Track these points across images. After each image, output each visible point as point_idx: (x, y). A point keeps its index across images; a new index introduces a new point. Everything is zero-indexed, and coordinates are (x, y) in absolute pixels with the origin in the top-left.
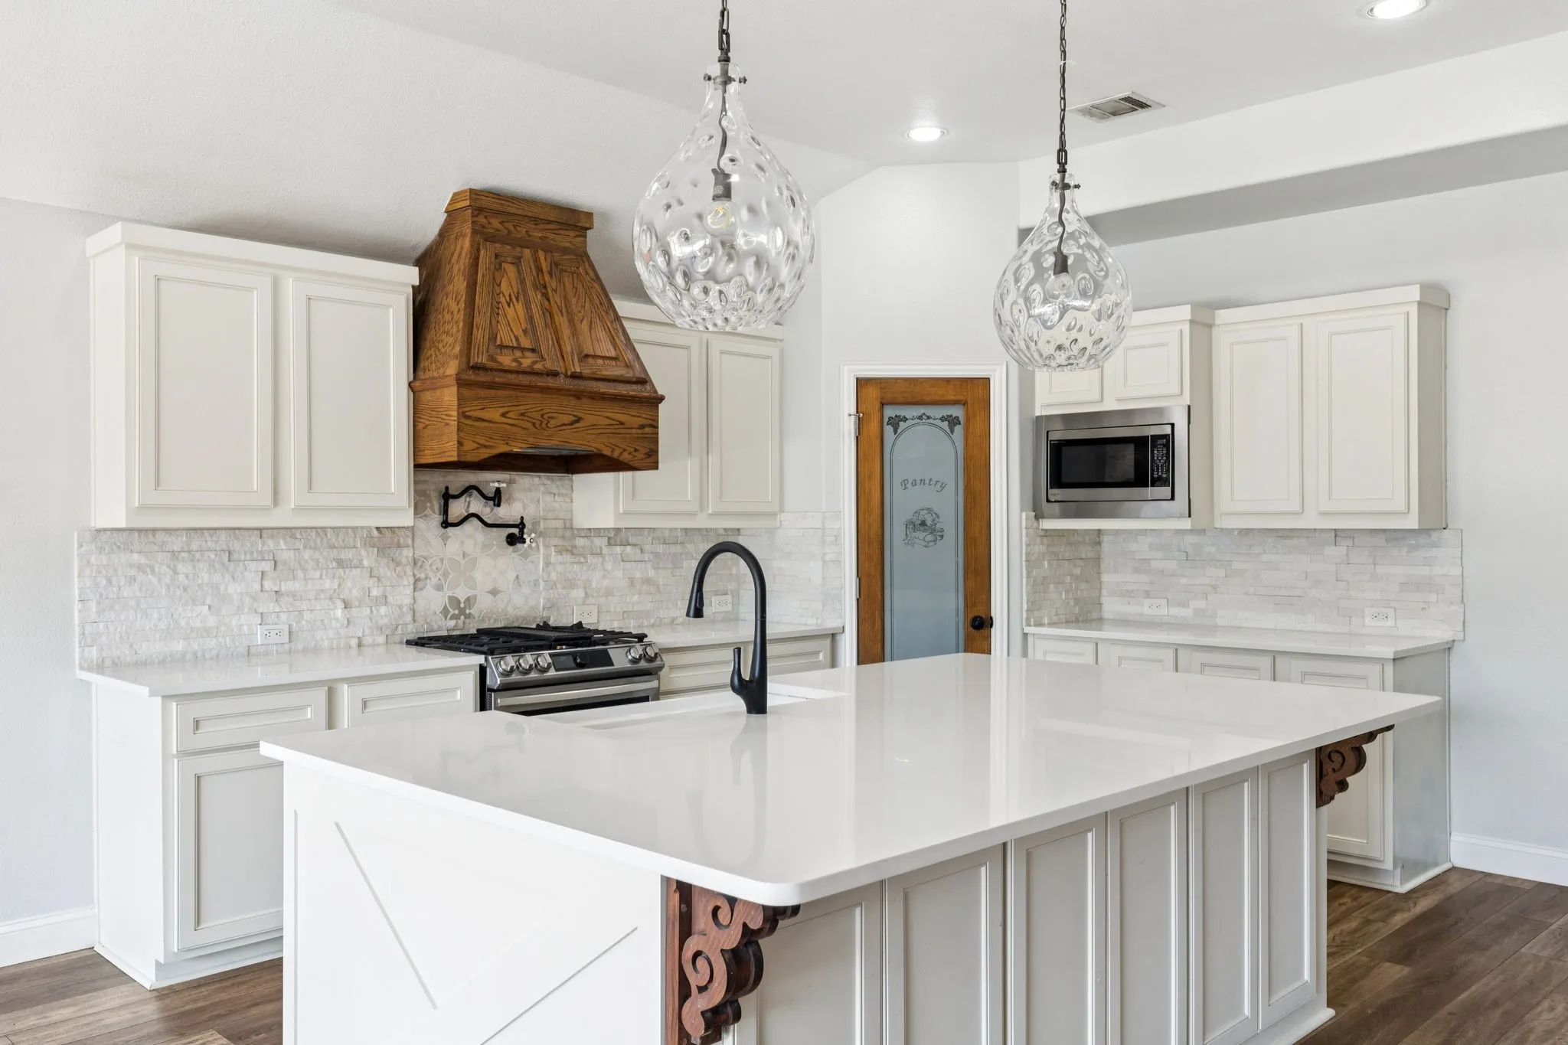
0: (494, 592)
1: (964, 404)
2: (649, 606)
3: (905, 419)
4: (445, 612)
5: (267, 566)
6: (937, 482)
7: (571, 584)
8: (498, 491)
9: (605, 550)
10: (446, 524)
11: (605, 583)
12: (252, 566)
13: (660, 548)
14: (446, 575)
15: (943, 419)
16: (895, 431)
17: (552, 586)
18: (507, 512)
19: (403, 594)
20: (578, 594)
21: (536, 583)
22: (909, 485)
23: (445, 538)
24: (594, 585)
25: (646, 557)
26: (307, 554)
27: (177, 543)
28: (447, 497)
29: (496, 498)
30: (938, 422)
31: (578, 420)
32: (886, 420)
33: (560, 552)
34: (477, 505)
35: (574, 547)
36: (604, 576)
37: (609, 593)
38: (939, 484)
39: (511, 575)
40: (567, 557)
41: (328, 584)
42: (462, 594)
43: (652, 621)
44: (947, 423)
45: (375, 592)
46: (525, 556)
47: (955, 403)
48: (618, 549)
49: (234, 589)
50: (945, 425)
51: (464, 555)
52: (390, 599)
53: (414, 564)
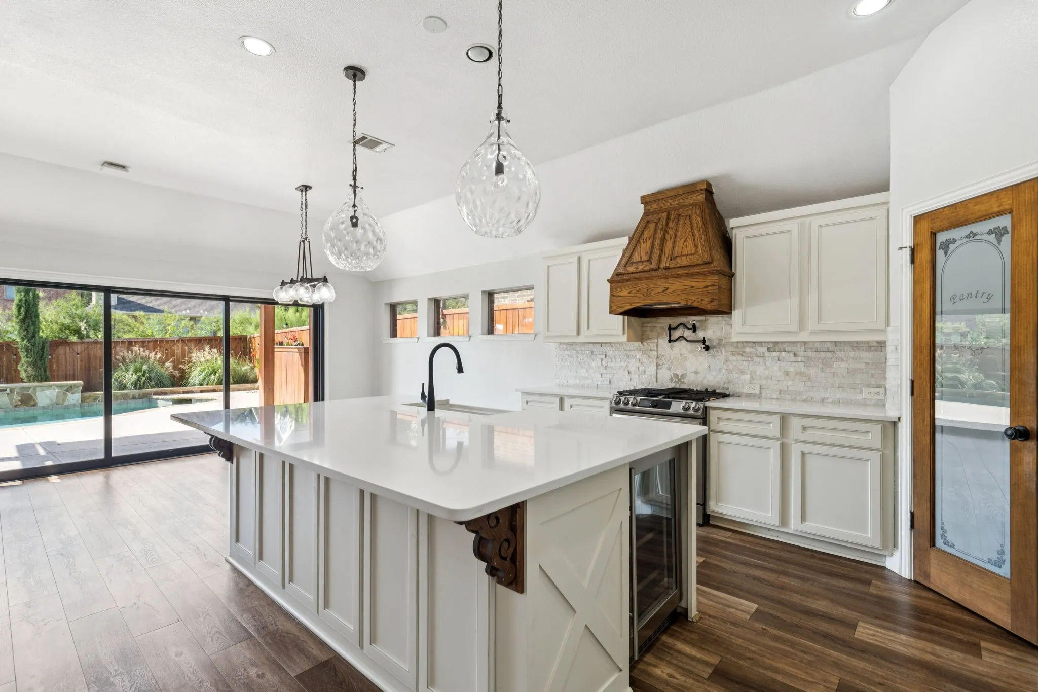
0: (696, 373)
1: (1010, 213)
2: (802, 389)
3: (954, 241)
4: (671, 380)
5: (603, 357)
6: (983, 293)
7: (742, 372)
8: (694, 326)
9: (767, 355)
10: (670, 341)
11: (767, 372)
12: (598, 356)
13: (810, 354)
14: (672, 363)
15: (990, 233)
16: (946, 254)
17: (730, 372)
18: (700, 334)
19: (652, 370)
20: (747, 377)
21: (720, 370)
22: (957, 299)
23: (672, 348)
24: (758, 373)
25: (799, 359)
26: (617, 353)
27: (578, 348)
28: (670, 329)
29: (694, 329)
30: (986, 237)
31: (667, 289)
32: (938, 245)
33: (734, 355)
34: (688, 333)
35: (745, 352)
36: (765, 369)
37: (768, 378)
38: (985, 296)
39: (706, 365)
40: (739, 358)
41: (623, 364)
42: (679, 373)
43: (804, 397)
44: (993, 236)
45: (641, 369)
46: (714, 357)
47: (1000, 214)
48: (775, 354)
49: (594, 364)
50: (992, 237)
51: (681, 355)
52: (647, 372)
53: (658, 358)
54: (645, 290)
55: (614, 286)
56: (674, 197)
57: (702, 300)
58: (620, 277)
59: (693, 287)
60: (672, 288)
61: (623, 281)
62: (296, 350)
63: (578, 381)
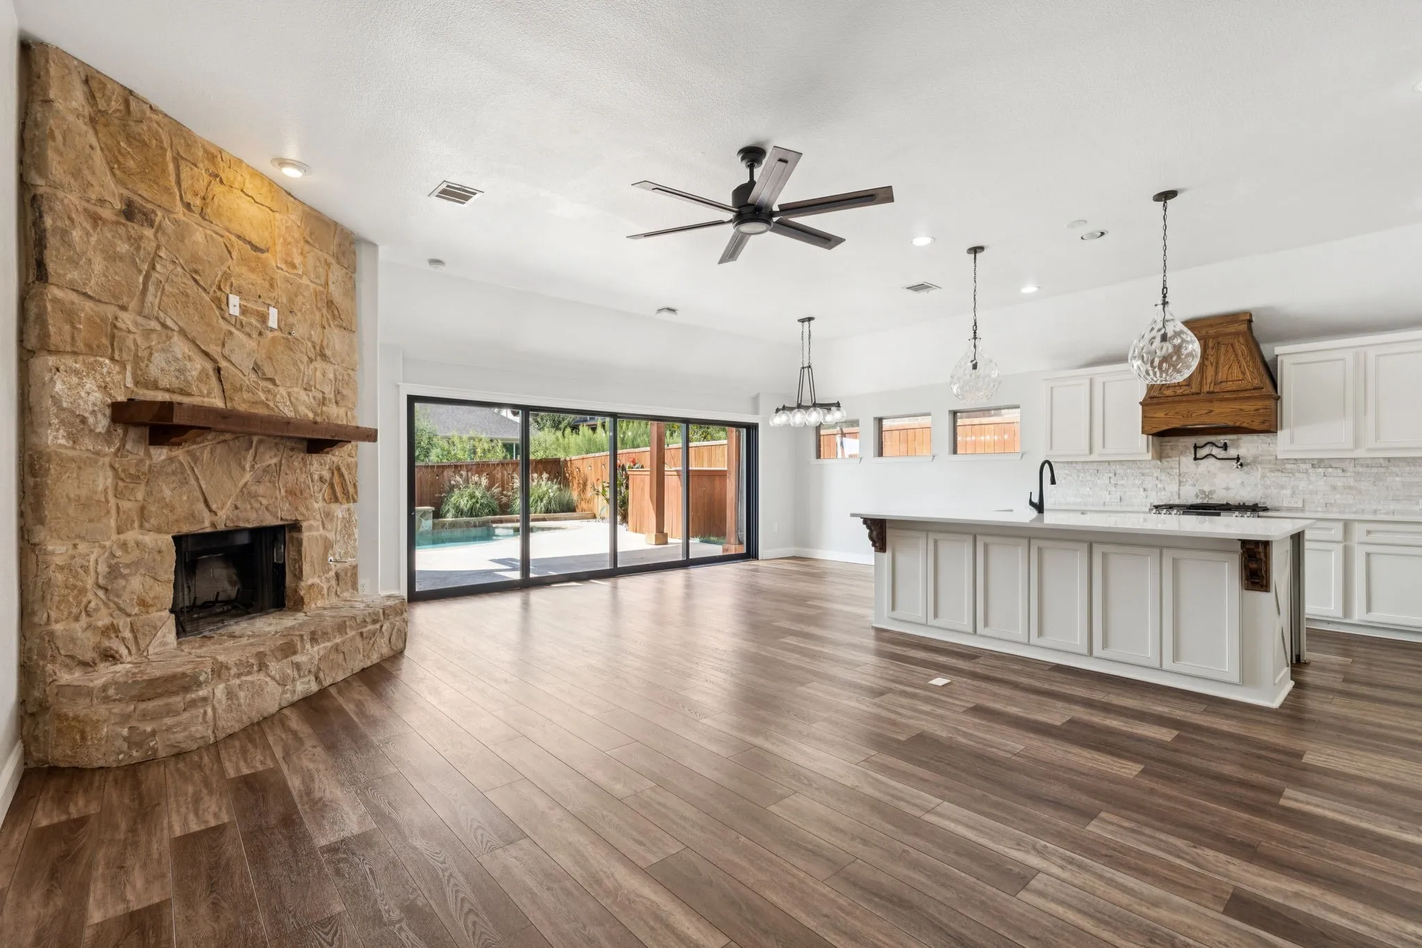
0: (1227, 489)
2: (1351, 502)
4: (1197, 496)
5: (1112, 475)
7: (1282, 487)
8: (1225, 444)
9: (1311, 470)
10: (1195, 459)
11: (1311, 487)
12: (1106, 475)
13: (1361, 470)
14: (1197, 481)
17: (1268, 487)
18: (1232, 452)
19: (1174, 487)
20: (1288, 492)
21: (1256, 485)
23: (1197, 466)
24: (1301, 488)
25: (1348, 474)
26: (1129, 471)
27: (1079, 467)
28: (1196, 447)
29: (1225, 447)
31: (1211, 411)
33: (1272, 471)
34: (1215, 451)
35: (1285, 469)
36: (1309, 484)
37: (1311, 493)
39: (1239, 481)
40: (1279, 474)
41: (1137, 482)
42: (1207, 489)
43: (1354, 510)
45: (1159, 486)
46: (1248, 473)
48: (1321, 470)
49: (1099, 482)
51: (1209, 472)
52: (1167, 489)
53: (1180, 475)
54: (1186, 412)
55: (1147, 408)
56: (1211, 326)
57: (1253, 421)
58: (1155, 401)
59: (1241, 410)
60: (1217, 410)
61: (1158, 404)
62: (675, 473)
63: (1080, 500)
